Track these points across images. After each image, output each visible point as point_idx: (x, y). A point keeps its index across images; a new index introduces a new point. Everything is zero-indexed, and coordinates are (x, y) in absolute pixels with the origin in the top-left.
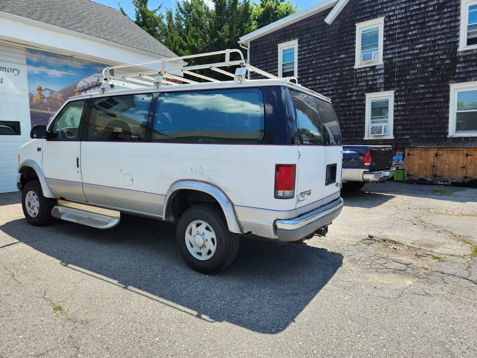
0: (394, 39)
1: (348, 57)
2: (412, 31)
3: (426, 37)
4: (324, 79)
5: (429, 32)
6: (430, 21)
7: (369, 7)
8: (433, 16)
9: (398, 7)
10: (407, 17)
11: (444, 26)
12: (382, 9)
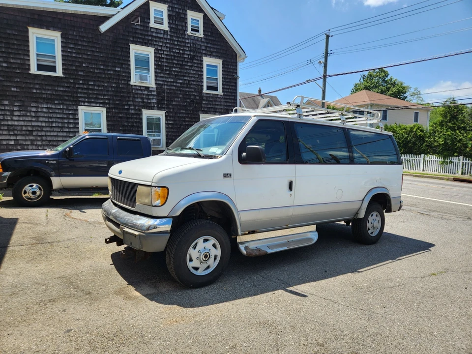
0: (163, 70)
1: (124, 72)
2: (175, 68)
3: (185, 76)
5: (186, 73)
6: (186, 65)
7: (141, 34)
8: (188, 62)
9: (164, 45)
10: (171, 56)
11: (194, 72)
12: (151, 40)
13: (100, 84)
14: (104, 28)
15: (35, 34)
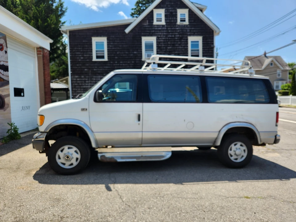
0: (161, 49)
1: (138, 54)
2: (169, 47)
3: (175, 51)
4: (125, 63)
5: (176, 49)
6: (176, 44)
7: (149, 30)
8: (178, 42)
9: (162, 34)
10: (167, 40)
11: (182, 48)
12: (155, 32)
13: (126, 62)
14: (127, 30)
15: (95, 40)
